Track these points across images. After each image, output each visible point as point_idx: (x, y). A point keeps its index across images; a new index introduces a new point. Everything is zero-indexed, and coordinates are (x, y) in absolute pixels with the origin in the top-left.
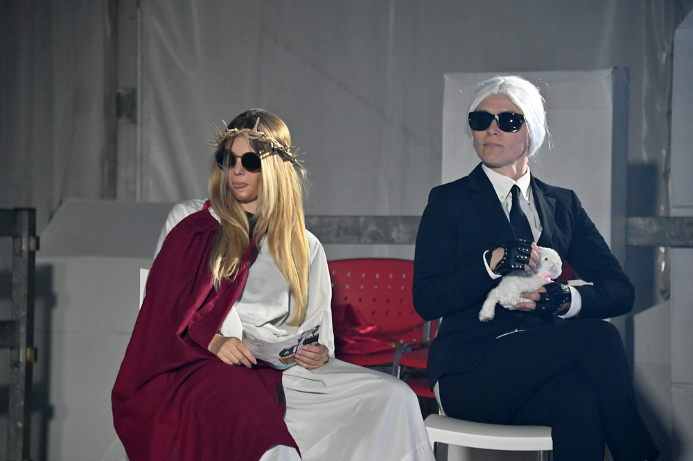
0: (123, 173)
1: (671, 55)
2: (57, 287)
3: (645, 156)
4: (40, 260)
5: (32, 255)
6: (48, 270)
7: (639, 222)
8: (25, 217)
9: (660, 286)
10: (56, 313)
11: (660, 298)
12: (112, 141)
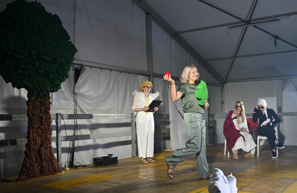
0: (223, 110)
1: (282, 95)
2: (217, 122)
3: (280, 106)
4: (215, 119)
5: (214, 119)
6: (216, 120)
7: (280, 113)
8: (213, 115)
9: (282, 120)
10: (217, 125)
11: (282, 121)
12: (222, 106)
